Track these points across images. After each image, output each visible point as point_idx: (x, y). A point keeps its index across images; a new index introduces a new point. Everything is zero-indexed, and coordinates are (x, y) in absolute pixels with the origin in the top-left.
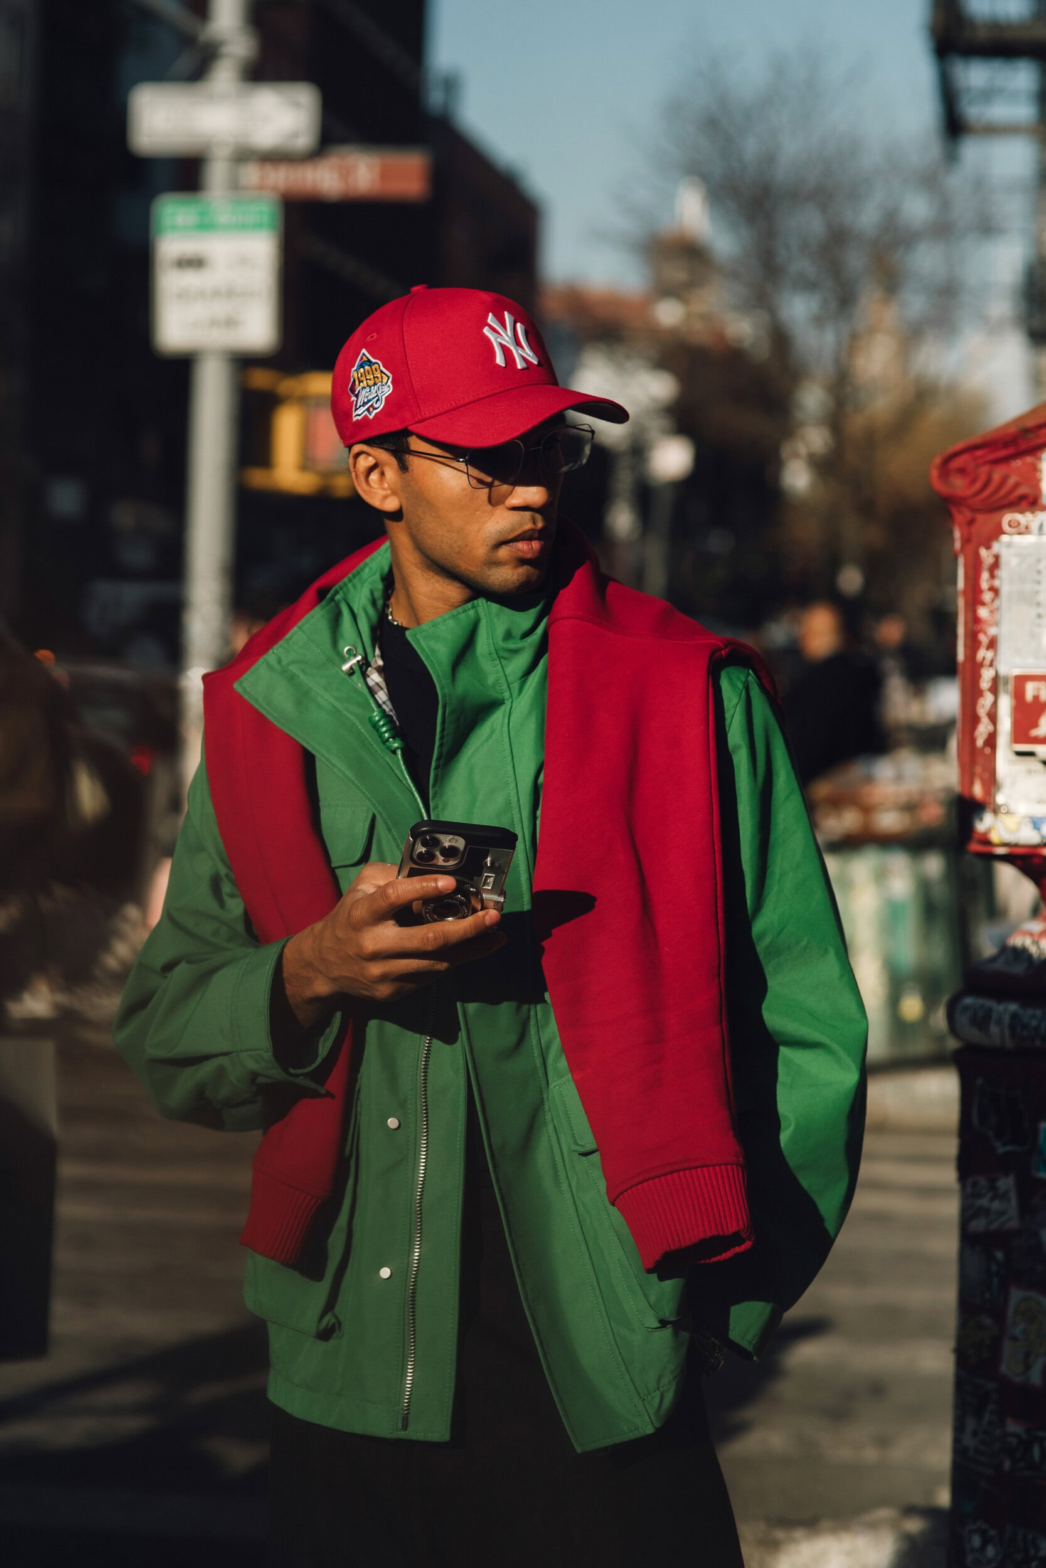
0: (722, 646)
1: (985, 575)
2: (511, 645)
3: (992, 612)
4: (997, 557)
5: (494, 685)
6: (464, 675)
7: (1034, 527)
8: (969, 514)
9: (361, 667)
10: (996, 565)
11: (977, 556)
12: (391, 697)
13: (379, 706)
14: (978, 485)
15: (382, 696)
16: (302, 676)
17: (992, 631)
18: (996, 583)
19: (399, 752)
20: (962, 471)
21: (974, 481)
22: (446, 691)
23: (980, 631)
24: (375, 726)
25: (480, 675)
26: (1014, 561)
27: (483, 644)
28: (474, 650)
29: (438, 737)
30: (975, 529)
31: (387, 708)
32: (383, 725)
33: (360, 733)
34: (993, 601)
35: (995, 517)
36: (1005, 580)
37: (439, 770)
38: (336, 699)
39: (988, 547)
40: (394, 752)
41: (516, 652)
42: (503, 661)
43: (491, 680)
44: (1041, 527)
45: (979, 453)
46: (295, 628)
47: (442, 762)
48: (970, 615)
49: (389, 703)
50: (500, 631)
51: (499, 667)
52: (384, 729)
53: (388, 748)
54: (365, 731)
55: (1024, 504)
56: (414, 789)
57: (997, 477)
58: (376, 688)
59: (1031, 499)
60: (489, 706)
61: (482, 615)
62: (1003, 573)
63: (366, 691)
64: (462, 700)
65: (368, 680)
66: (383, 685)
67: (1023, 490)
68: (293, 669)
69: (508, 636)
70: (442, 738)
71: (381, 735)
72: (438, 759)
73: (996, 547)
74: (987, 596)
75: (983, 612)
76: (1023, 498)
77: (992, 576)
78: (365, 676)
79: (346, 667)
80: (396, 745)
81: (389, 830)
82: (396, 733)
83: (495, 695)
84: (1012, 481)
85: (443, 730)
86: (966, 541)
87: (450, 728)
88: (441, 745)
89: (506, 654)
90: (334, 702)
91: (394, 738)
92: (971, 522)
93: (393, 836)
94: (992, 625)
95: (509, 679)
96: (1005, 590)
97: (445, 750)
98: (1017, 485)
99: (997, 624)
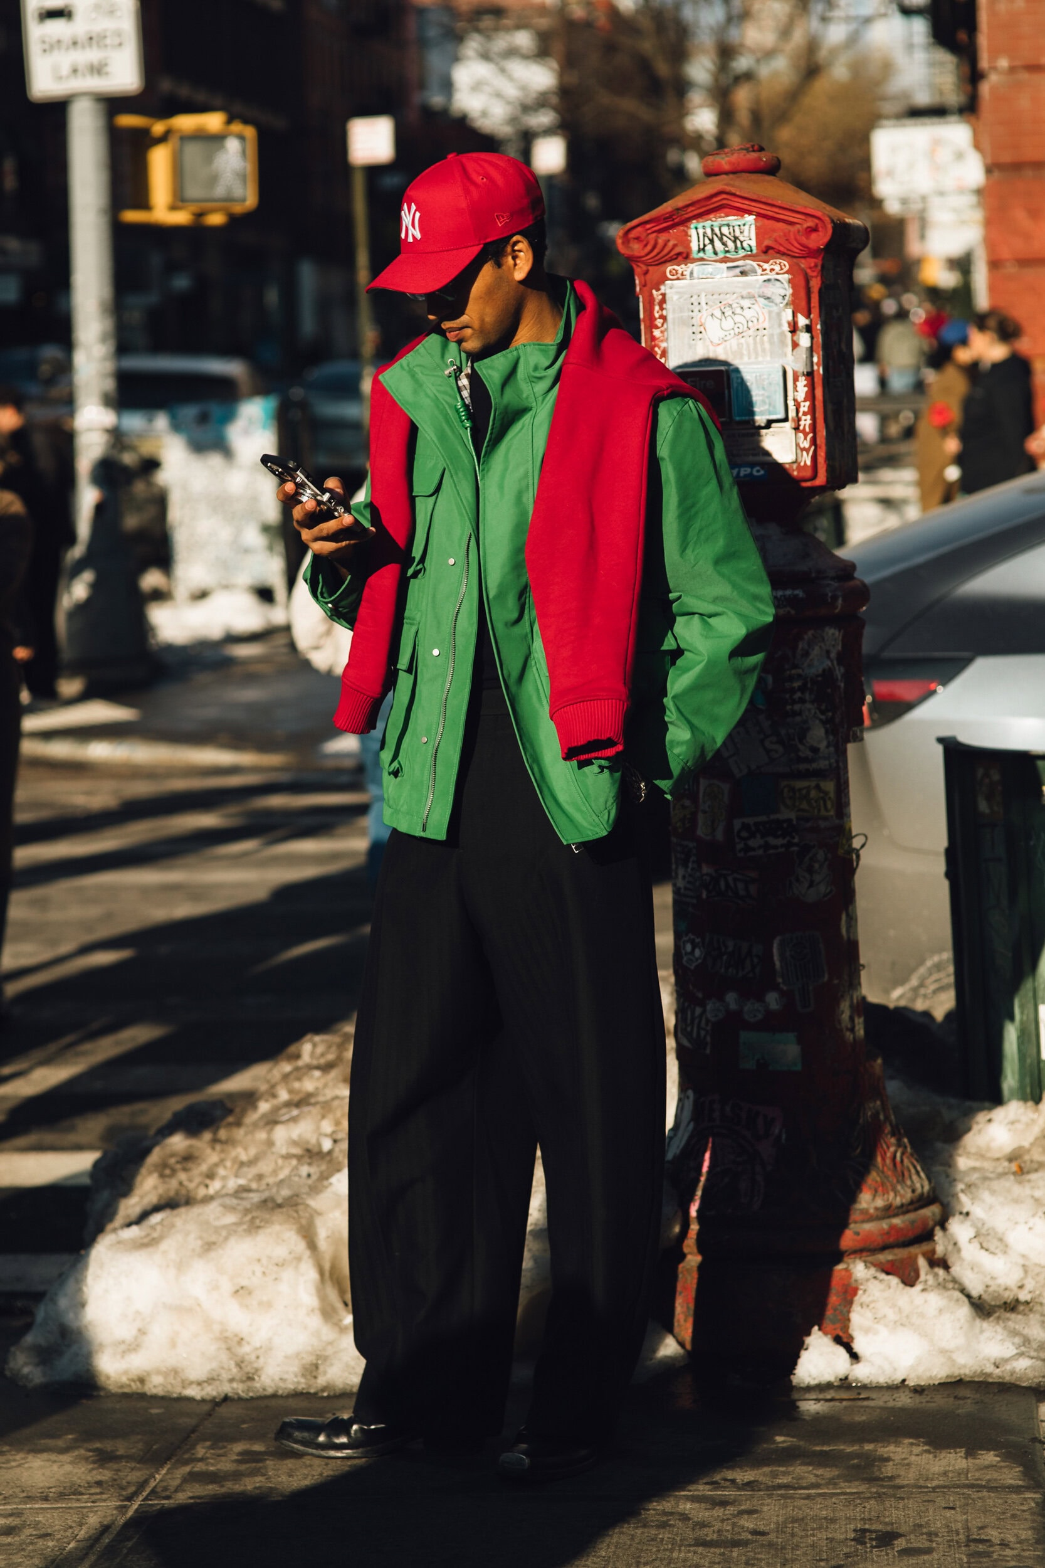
0: (664, 387)
1: (657, 308)
2: (537, 374)
3: (662, 332)
4: (664, 295)
5: (527, 398)
6: (508, 391)
7: (687, 273)
8: (644, 268)
9: (456, 373)
10: (663, 301)
11: (651, 295)
12: (471, 395)
13: (462, 399)
14: (649, 248)
15: (466, 394)
16: (420, 374)
17: (663, 345)
18: (664, 313)
19: (469, 429)
20: (638, 239)
21: (646, 245)
22: (497, 400)
23: (655, 346)
24: (457, 411)
25: (519, 393)
26: (675, 297)
27: (521, 372)
28: (516, 376)
29: (490, 428)
30: (648, 276)
31: (468, 401)
32: (462, 412)
33: (447, 414)
34: (663, 325)
35: (661, 268)
36: (670, 310)
37: (489, 448)
38: (438, 391)
39: (658, 289)
40: (466, 429)
41: (540, 378)
42: (533, 384)
43: (524, 396)
44: (692, 273)
45: (648, 226)
46: (420, 345)
47: (491, 443)
48: (649, 336)
49: (469, 398)
50: (532, 364)
51: (530, 387)
52: (463, 414)
53: (463, 426)
54: (451, 413)
55: (680, 258)
56: (474, 454)
57: (661, 242)
58: (463, 388)
59: (684, 255)
60: (524, 411)
61: (521, 354)
62: (668, 306)
63: (456, 389)
64: (506, 407)
65: (459, 382)
66: (468, 387)
67: (678, 249)
68: (417, 370)
69: (536, 368)
70: (492, 429)
71: (460, 417)
72: (489, 441)
73: (663, 289)
74: (659, 322)
75: (657, 333)
76: (679, 254)
77: (662, 309)
78: (457, 378)
79: (447, 372)
80: (468, 425)
81: (452, 476)
82: (470, 417)
83: (526, 404)
84: (671, 244)
85: (493, 424)
86: (644, 285)
87: (498, 424)
88: (491, 434)
89: (534, 380)
90: (435, 392)
91: (467, 420)
92: (646, 273)
93: (454, 480)
94: (662, 341)
95: (537, 395)
96: (670, 318)
97: (493, 436)
98: (675, 246)
99: (666, 340)
